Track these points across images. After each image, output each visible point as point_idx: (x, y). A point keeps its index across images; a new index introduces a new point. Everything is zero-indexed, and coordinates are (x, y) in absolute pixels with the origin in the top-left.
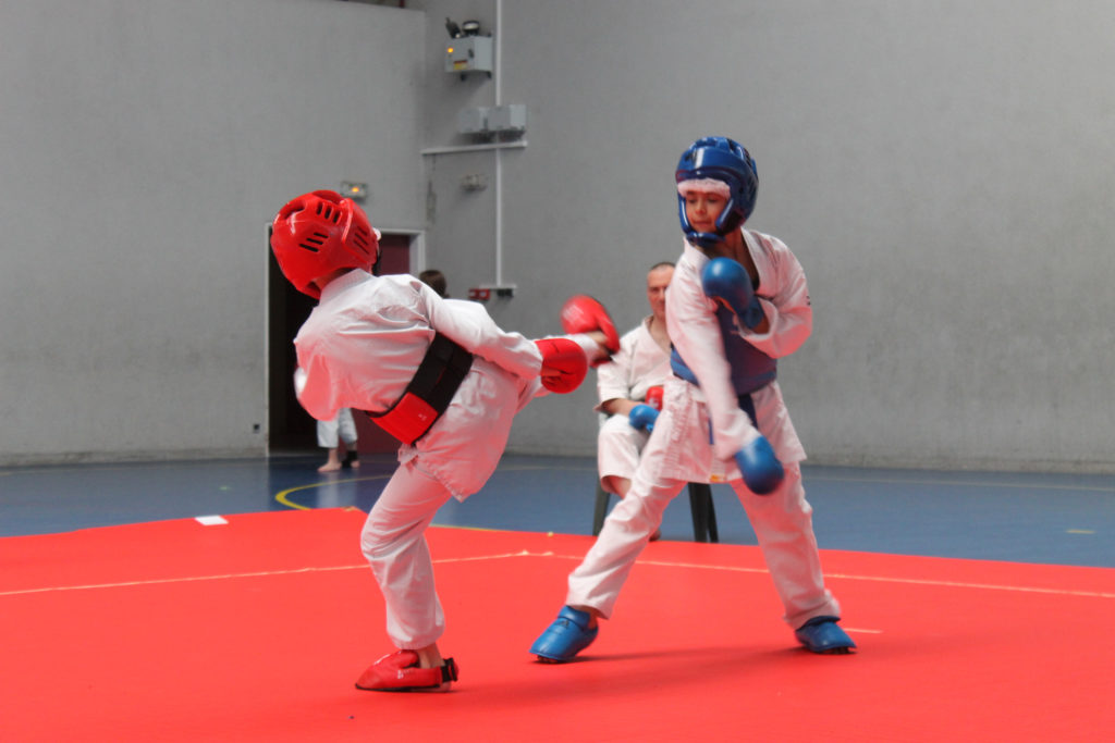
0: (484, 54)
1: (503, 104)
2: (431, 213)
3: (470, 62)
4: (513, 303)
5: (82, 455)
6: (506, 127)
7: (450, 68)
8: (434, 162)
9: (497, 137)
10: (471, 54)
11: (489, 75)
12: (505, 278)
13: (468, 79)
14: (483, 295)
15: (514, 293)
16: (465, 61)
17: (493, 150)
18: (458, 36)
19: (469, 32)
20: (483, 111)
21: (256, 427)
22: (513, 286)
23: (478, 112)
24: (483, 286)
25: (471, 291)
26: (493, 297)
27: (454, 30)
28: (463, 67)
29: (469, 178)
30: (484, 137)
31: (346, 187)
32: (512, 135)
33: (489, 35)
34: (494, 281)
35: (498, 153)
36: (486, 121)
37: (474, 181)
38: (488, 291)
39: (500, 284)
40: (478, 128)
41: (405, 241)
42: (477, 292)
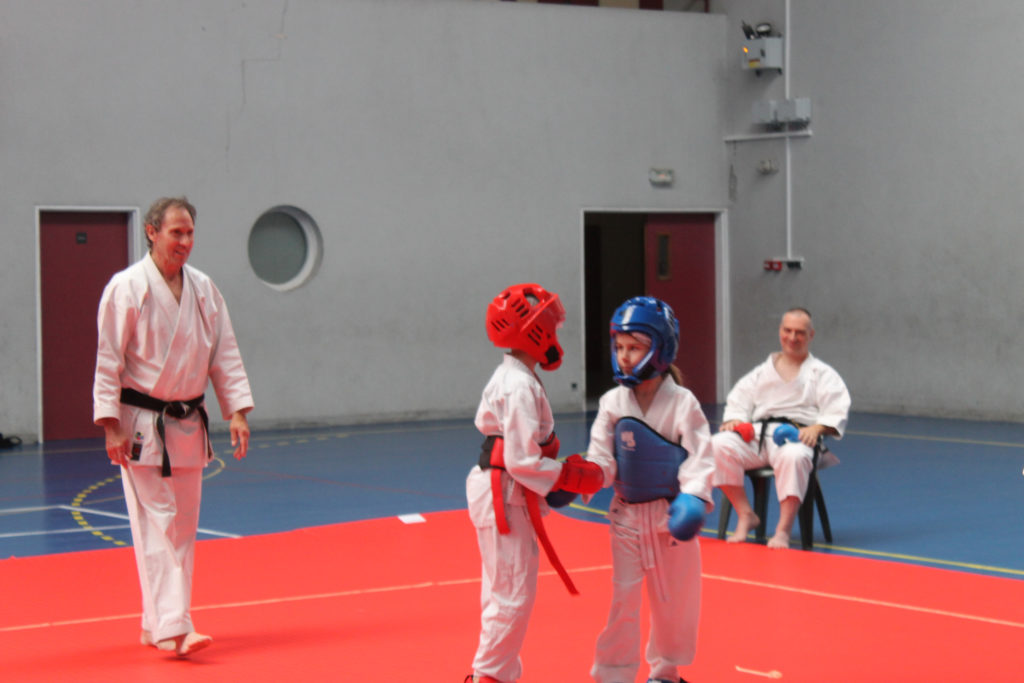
0: (774, 53)
1: (792, 98)
2: (732, 193)
3: (762, 59)
4: (801, 275)
5: (419, 413)
6: (793, 119)
7: (746, 66)
8: (735, 148)
9: (787, 127)
10: (763, 53)
11: (779, 71)
12: (795, 250)
13: (763, 74)
14: (776, 266)
15: (802, 265)
16: (757, 60)
17: (783, 139)
18: (752, 37)
19: (761, 34)
20: (773, 103)
21: (574, 386)
22: (802, 259)
23: (770, 106)
24: (776, 259)
25: (766, 262)
26: (785, 268)
27: (748, 32)
28: (756, 65)
29: (763, 162)
30: (776, 127)
31: (654, 174)
32: (799, 125)
33: (780, 36)
34: (784, 252)
35: (788, 140)
36: (776, 113)
37: (767, 165)
38: (780, 264)
39: (790, 257)
40: (769, 118)
41: (710, 218)
42: (771, 264)
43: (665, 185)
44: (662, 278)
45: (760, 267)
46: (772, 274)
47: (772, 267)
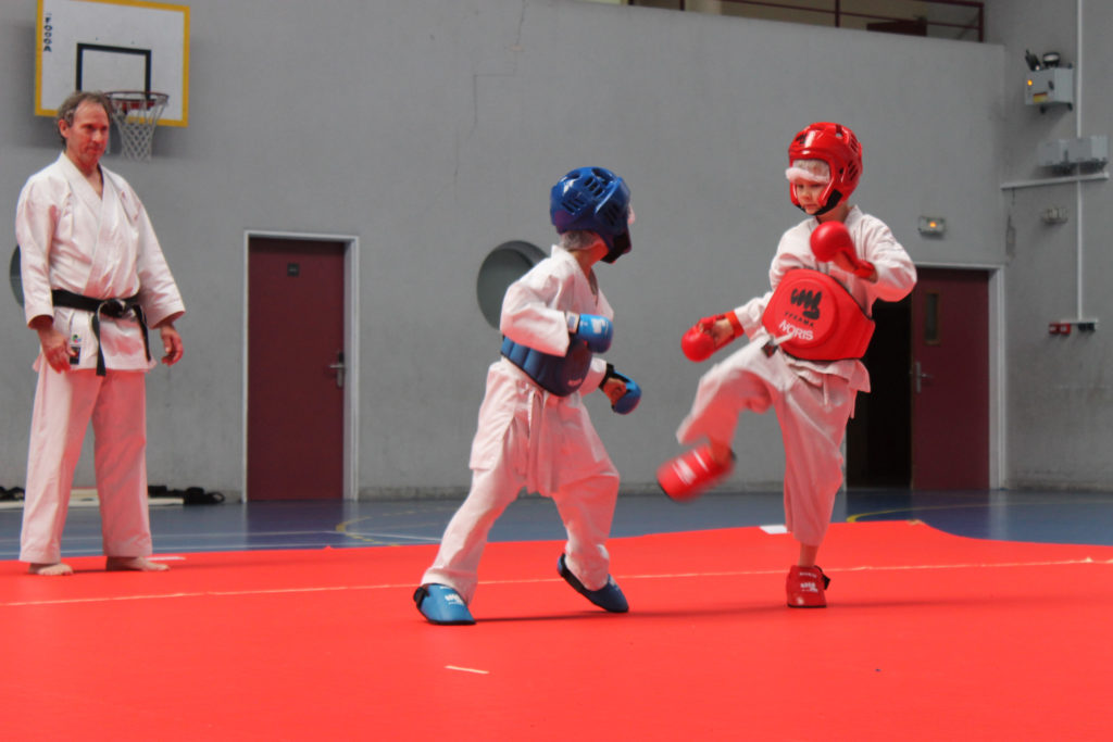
0: (1063, 86)
1: (1082, 136)
2: (1010, 248)
3: (1050, 94)
4: (1094, 337)
6: (1087, 158)
7: (1029, 101)
8: (1014, 196)
9: (1078, 169)
10: (1051, 86)
11: (1069, 106)
12: (1087, 312)
13: (1049, 111)
15: (1096, 327)
16: (1044, 94)
17: (1074, 183)
18: (1038, 68)
19: (1048, 64)
20: (1063, 143)
22: (1095, 320)
23: (1058, 144)
24: (1063, 321)
25: (1051, 325)
26: (1075, 331)
27: (1033, 62)
28: (1043, 99)
29: (1049, 211)
30: (1065, 170)
31: (923, 222)
32: (1093, 166)
33: (1070, 66)
34: (1076, 315)
36: (1066, 153)
37: (1054, 214)
38: (1069, 326)
39: (1081, 319)
40: (1058, 160)
41: (983, 276)
42: (1058, 327)
43: (935, 235)
44: (930, 342)
45: (1045, 330)
46: (1058, 338)
47: (1058, 331)
